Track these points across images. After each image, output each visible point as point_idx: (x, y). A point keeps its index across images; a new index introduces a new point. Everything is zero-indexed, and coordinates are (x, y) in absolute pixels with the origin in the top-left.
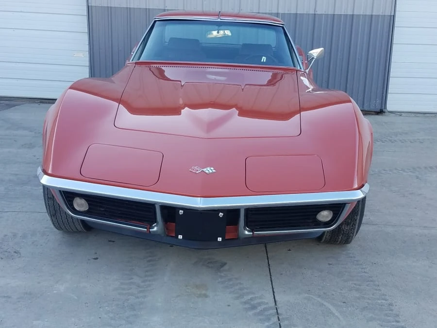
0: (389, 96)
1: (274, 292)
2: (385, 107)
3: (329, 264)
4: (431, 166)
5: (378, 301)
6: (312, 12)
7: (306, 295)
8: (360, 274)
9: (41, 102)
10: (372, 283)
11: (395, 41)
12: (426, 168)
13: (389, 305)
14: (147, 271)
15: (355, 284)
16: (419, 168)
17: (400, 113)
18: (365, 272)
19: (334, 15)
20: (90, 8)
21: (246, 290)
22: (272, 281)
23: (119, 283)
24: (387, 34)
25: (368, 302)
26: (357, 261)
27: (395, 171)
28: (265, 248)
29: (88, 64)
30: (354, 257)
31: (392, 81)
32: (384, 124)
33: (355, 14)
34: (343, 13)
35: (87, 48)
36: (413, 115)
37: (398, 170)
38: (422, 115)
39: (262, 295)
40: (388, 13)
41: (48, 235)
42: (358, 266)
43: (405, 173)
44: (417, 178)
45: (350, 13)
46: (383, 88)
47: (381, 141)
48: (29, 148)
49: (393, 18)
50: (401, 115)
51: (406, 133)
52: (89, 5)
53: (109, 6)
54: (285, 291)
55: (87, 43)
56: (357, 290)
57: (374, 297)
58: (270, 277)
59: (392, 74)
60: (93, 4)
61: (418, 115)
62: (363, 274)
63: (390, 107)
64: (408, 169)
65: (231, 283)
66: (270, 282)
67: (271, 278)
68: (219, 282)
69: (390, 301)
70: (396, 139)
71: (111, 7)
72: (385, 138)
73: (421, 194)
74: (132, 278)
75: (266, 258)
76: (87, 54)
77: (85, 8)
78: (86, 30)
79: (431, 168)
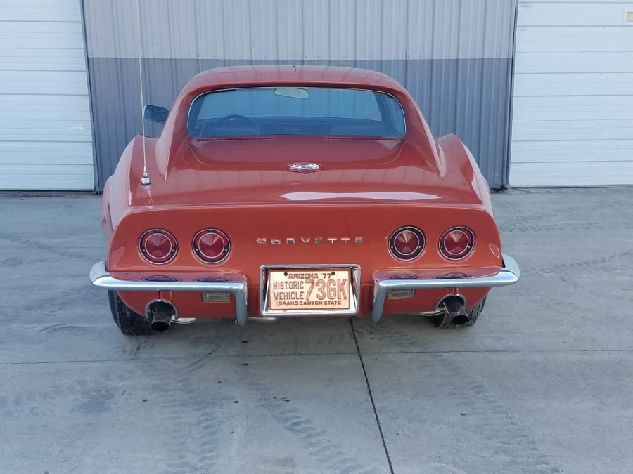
0: (512, 167)
1: (390, 463)
2: (508, 182)
3: (462, 414)
4: (580, 262)
5: (538, 466)
6: (402, 57)
7: (436, 464)
8: (506, 427)
9: (24, 196)
10: (524, 439)
11: (515, 93)
12: (572, 265)
13: (553, 470)
14: (204, 444)
15: (500, 442)
16: (564, 266)
17: (527, 190)
18: (512, 424)
19: (432, 60)
20: (90, 61)
21: (350, 463)
22: (385, 446)
23: (165, 465)
24: (505, 84)
25: (523, 469)
26: (500, 407)
27: (532, 272)
28: (369, 396)
29: (90, 138)
30: (495, 401)
31: (514, 147)
32: (508, 206)
33: (460, 58)
34: (444, 58)
35: (88, 116)
36: (544, 191)
37: (535, 270)
38: (557, 190)
39: (374, 468)
40: (504, 56)
41: (53, 398)
42: (502, 415)
43: (545, 275)
44: (563, 280)
45: (453, 57)
46: (503, 156)
47: (508, 229)
48: (12, 265)
49: (511, 62)
50: (528, 192)
51: (540, 218)
52: (89, 57)
53: (118, 57)
54: (405, 460)
55: (88, 108)
56: (506, 451)
57: (530, 460)
58: (381, 439)
59: (513, 138)
60: (95, 56)
61: (552, 191)
62: (511, 426)
63: (514, 181)
64: (549, 268)
65: (328, 453)
66: (383, 448)
67: (383, 441)
68: (311, 454)
69: (553, 465)
70: (527, 226)
71: (121, 59)
72: (511, 225)
73: (571, 304)
74: (184, 457)
75: (373, 410)
76: (89, 125)
77: (84, 61)
78: (87, 92)
79: (579, 264)
